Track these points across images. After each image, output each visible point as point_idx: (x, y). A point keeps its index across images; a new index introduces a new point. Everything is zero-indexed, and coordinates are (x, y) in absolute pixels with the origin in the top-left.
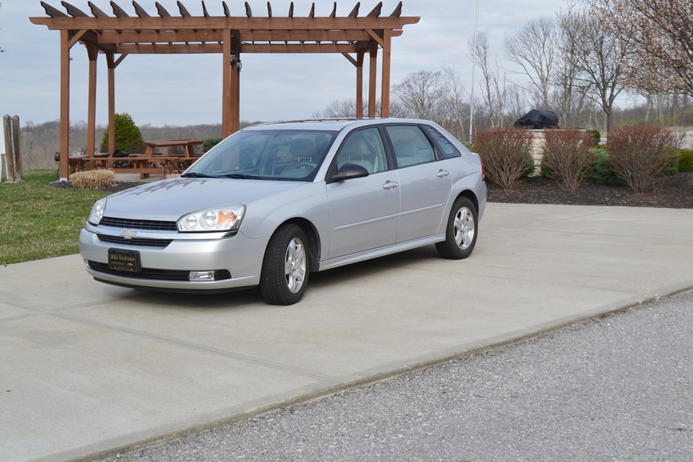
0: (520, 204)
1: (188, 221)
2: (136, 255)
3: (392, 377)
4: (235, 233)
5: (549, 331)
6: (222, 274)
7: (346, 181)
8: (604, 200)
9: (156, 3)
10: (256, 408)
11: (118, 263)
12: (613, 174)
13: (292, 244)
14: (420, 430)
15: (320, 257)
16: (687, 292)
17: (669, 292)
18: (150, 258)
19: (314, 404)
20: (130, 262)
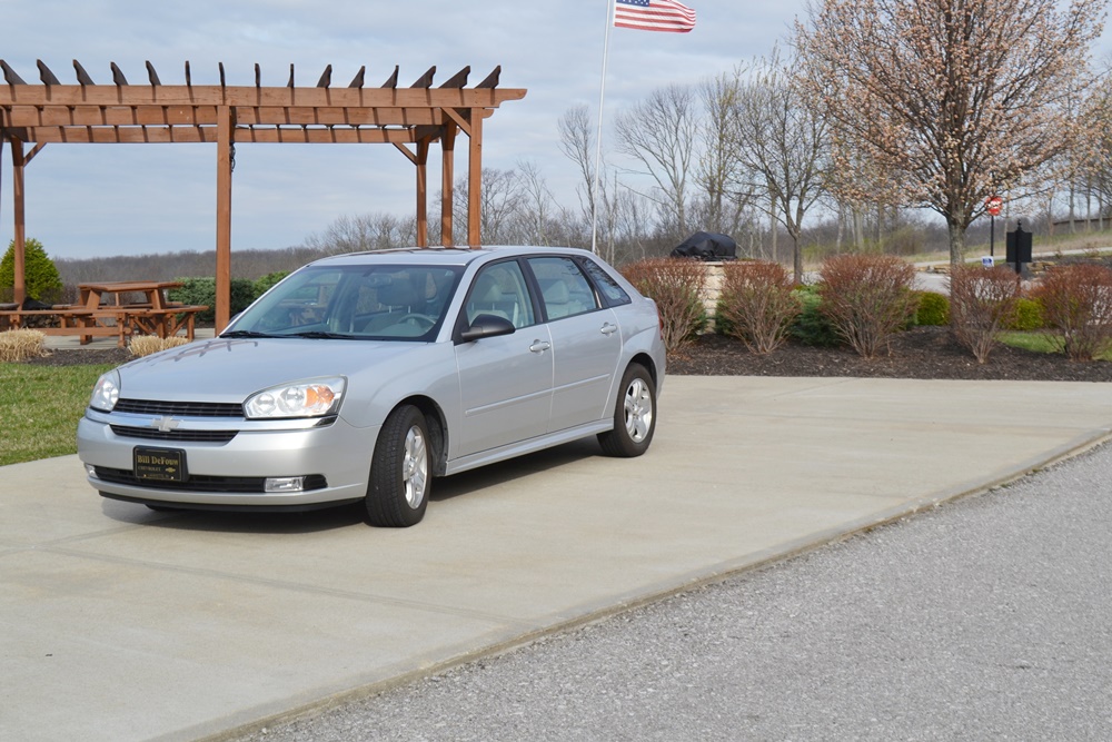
0: (691, 377)
1: (259, 402)
2: (180, 456)
3: (604, 618)
4: (332, 421)
5: (800, 551)
6: (314, 482)
7: (481, 340)
8: (817, 368)
10: (432, 664)
11: (150, 469)
12: (825, 329)
13: (410, 435)
14: (673, 681)
15: (446, 455)
16: (974, 496)
17: (951, 495)
18: (202, 459)
19: (509, 657)
20: (169, 466)
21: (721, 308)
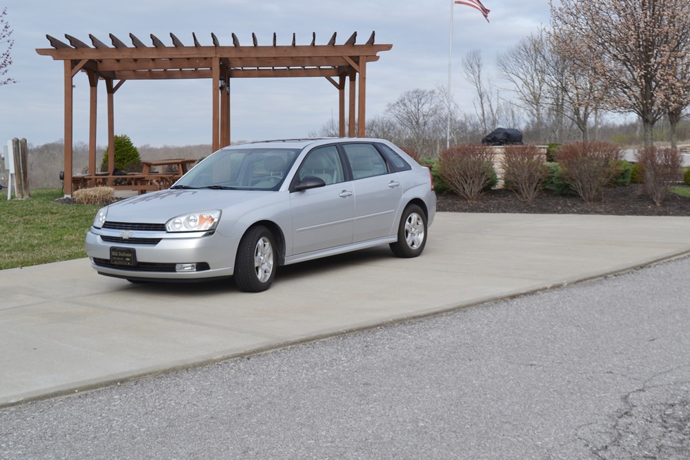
0: (481, 214)
1: (175, 223)
2: (133, 252)
3: (330, 338)
4: (213, 232)
5: (464, 307)
6: (202, 266)
7: (307, 190)
8: (557, 209)
9: (151, 35)
10: (221, 356)
11: (118, 259)
12: (567, 186)
13: (260, 242)
14: (341, 367)
15: (285, 253)
16: (593, 280)
17: (576, 279)
18: (144, 253)
19: (266, 355)
20: (127, 257)
21: (508, 173)
